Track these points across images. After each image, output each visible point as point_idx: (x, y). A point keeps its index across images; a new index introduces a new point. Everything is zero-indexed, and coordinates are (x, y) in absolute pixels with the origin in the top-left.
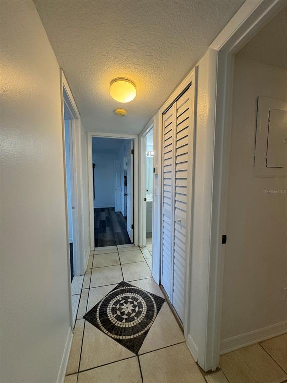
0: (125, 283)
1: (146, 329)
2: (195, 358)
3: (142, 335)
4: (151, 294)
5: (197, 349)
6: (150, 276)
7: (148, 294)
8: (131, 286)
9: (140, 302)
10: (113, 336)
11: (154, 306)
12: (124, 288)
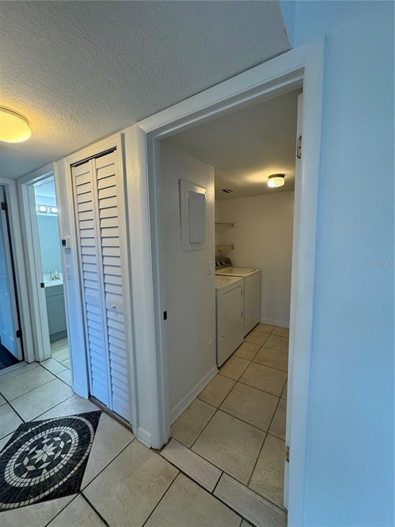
0: (28, 423)
1: (84, 458)
2: (147, 445)
3: (80, 468)
4: (80, 415)
5: (149, 434)
6: (70, 394)
7: (75, 417)
8: (41, 422)
9: (65, 433)
10: (32, 501)
11: (87, 426)
12: (30, 431)
